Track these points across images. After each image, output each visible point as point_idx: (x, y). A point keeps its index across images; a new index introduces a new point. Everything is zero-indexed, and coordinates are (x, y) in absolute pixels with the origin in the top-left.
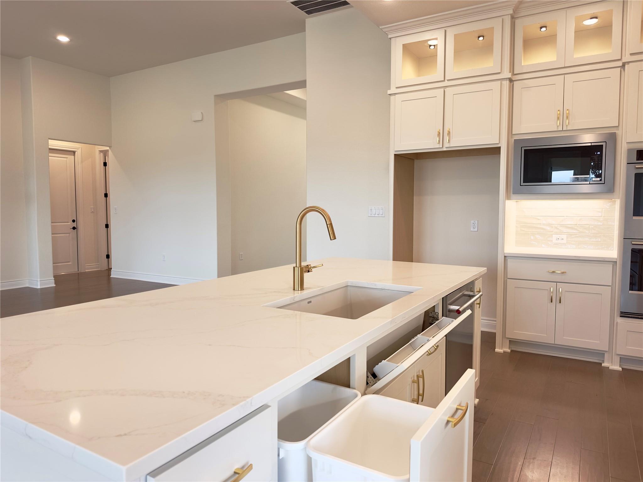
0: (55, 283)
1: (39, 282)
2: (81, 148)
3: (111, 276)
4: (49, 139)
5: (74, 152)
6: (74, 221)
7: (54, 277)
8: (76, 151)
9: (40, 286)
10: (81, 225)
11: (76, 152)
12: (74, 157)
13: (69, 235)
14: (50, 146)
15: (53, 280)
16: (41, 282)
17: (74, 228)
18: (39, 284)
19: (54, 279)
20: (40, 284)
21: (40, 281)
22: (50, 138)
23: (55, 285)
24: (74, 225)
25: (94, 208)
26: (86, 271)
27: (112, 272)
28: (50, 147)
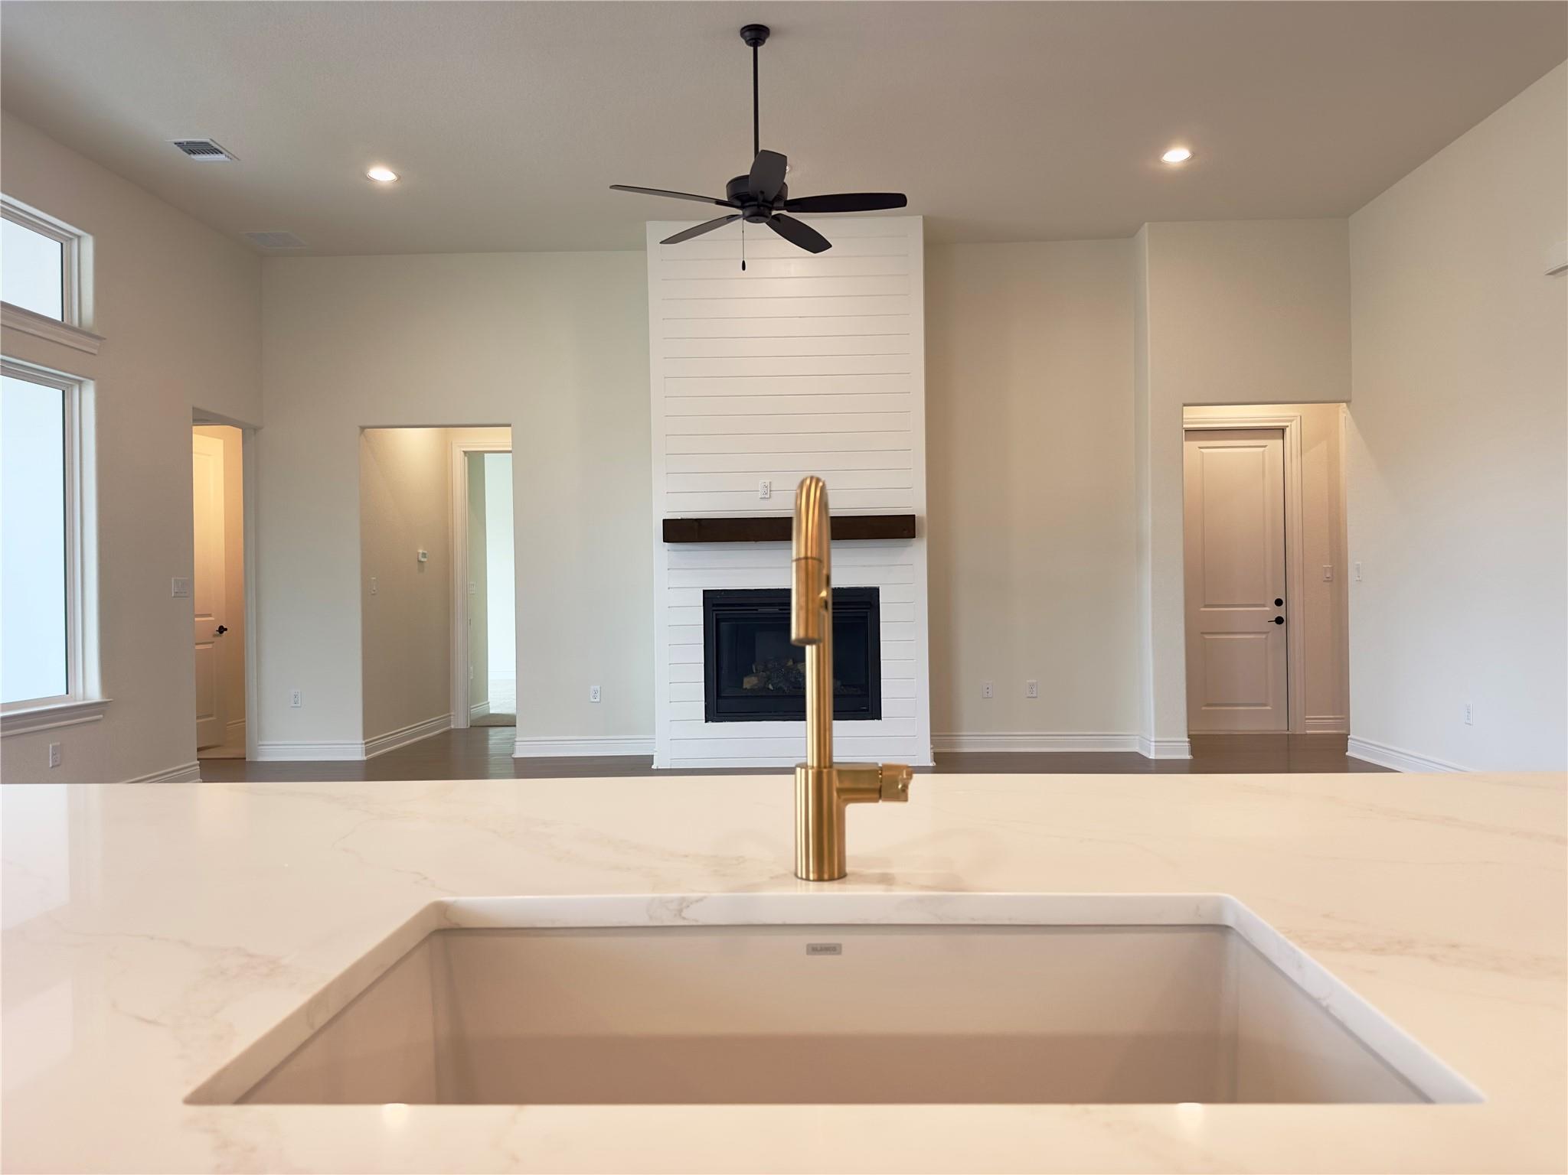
0: (1193, 752)
1: (1153, 744)
2: (1299, 418)
3: (1347, 754)
4: (1185, 405)
5: (1283, 429)
6: (1279, 602)
7: (1189, 736)
8: (1288, 426)
9: (1156, 753)
10: (1295, 611)
11: (1287, 429)
12: (1282, 441)
13: (1266, 639)
14: (1187, 424)
15: (1187, 744)
16: (1157, 744)
17: (1279, 620)
18: (1153, 749)
19: (1190, 742)
20: (1156, 749)
21: (1156, 742)
22: (1187, 402)
23: (1189, 757)
24: (1280, 612)
25: (1332, 568)
26: (1308, 732)
27: (1349, 741)
28: (1185, 426)
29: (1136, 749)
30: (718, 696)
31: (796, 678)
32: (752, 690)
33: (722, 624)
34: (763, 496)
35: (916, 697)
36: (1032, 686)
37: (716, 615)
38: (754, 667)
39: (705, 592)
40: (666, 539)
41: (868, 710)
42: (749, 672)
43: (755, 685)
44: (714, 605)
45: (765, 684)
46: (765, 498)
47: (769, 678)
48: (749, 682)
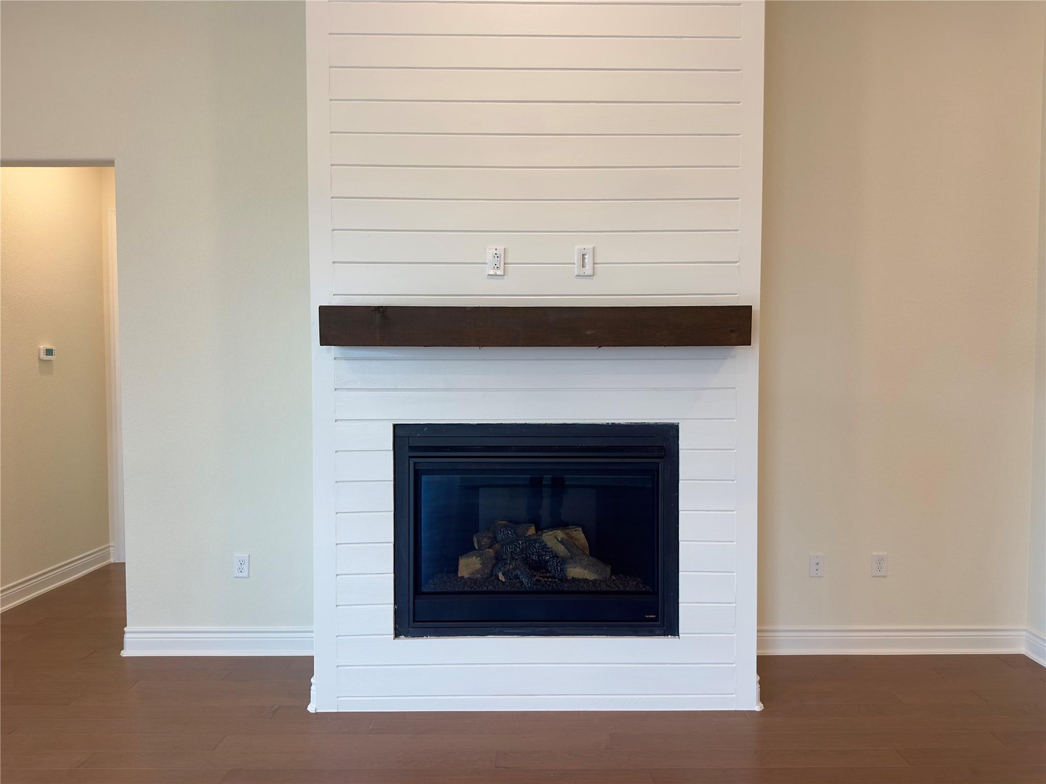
29: (1022, 650)
30: (417, 592)
31: (539, 555)
32: (472, 580)
33: (424, 478)
34: (492, 272)
35: (735, 602)
36: (880, 560)
37: (415, 464)
38: (475, 539)
39: (395, 426)
40: (325, 340)
41: (656, 620)
42: (467, 548)
43: (478, 571)
44: (412, 448)
45: (493, 567)
46: (496, 275)
47: (498, 559)
48: (469, 566)
